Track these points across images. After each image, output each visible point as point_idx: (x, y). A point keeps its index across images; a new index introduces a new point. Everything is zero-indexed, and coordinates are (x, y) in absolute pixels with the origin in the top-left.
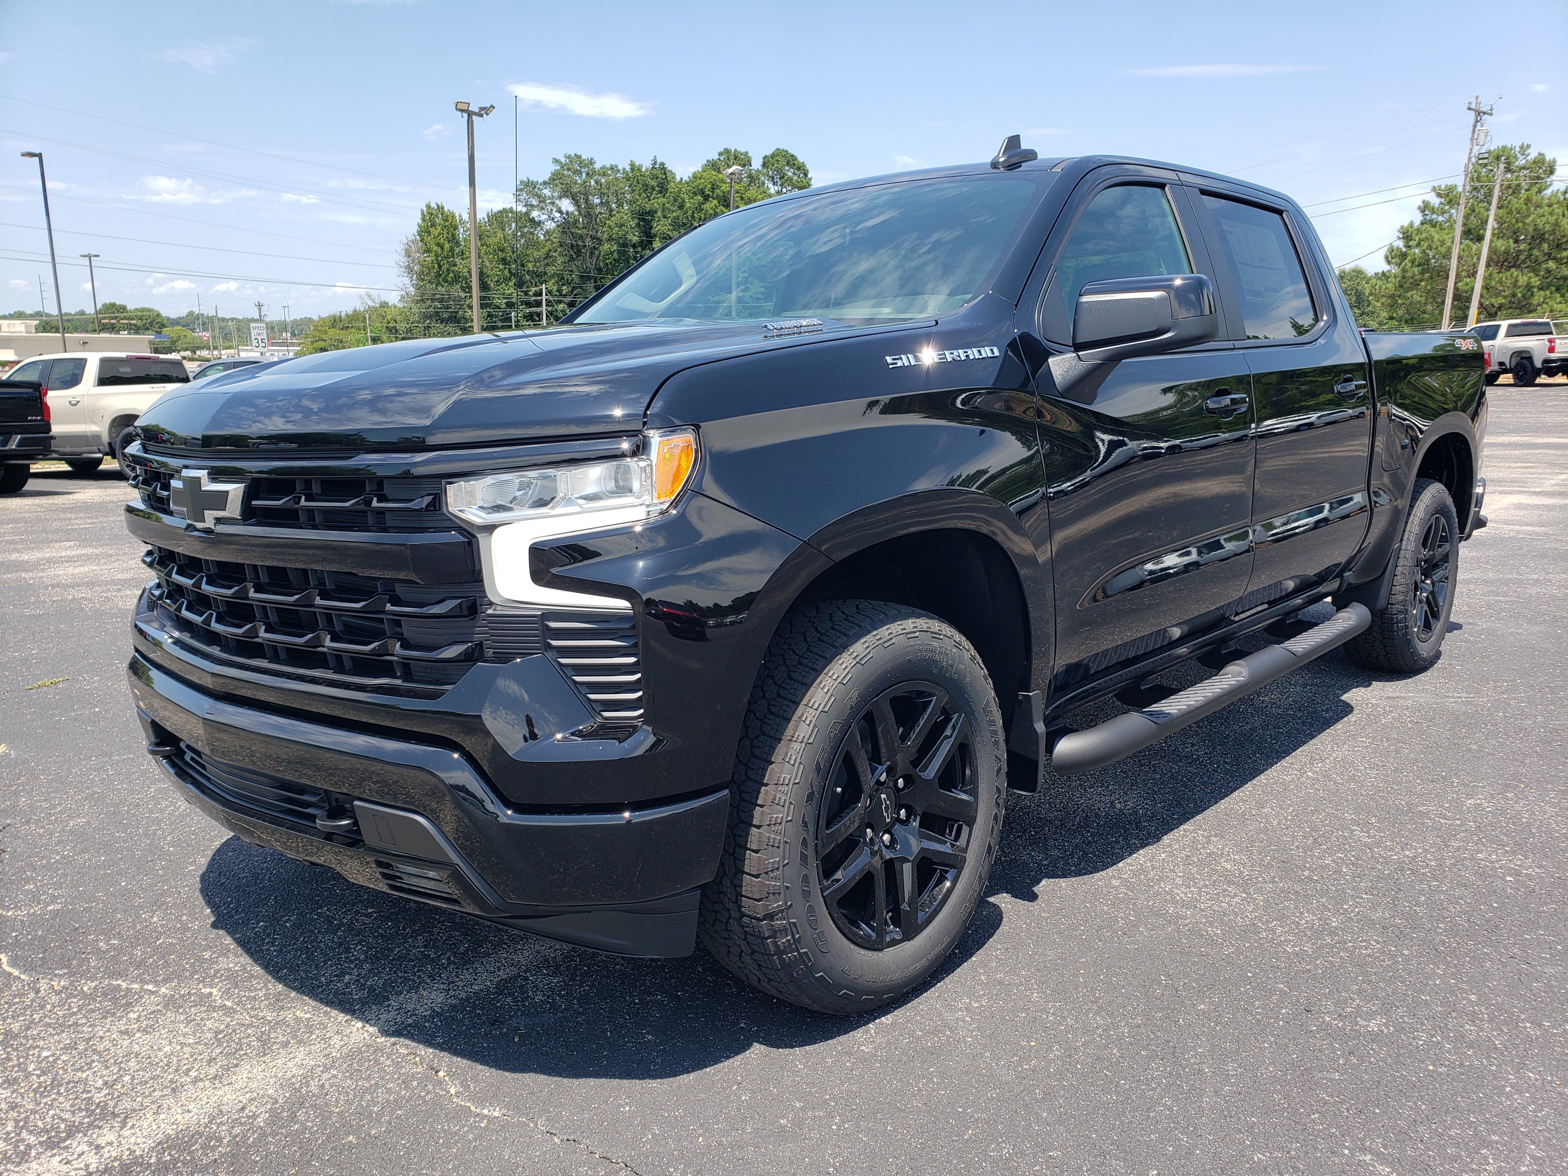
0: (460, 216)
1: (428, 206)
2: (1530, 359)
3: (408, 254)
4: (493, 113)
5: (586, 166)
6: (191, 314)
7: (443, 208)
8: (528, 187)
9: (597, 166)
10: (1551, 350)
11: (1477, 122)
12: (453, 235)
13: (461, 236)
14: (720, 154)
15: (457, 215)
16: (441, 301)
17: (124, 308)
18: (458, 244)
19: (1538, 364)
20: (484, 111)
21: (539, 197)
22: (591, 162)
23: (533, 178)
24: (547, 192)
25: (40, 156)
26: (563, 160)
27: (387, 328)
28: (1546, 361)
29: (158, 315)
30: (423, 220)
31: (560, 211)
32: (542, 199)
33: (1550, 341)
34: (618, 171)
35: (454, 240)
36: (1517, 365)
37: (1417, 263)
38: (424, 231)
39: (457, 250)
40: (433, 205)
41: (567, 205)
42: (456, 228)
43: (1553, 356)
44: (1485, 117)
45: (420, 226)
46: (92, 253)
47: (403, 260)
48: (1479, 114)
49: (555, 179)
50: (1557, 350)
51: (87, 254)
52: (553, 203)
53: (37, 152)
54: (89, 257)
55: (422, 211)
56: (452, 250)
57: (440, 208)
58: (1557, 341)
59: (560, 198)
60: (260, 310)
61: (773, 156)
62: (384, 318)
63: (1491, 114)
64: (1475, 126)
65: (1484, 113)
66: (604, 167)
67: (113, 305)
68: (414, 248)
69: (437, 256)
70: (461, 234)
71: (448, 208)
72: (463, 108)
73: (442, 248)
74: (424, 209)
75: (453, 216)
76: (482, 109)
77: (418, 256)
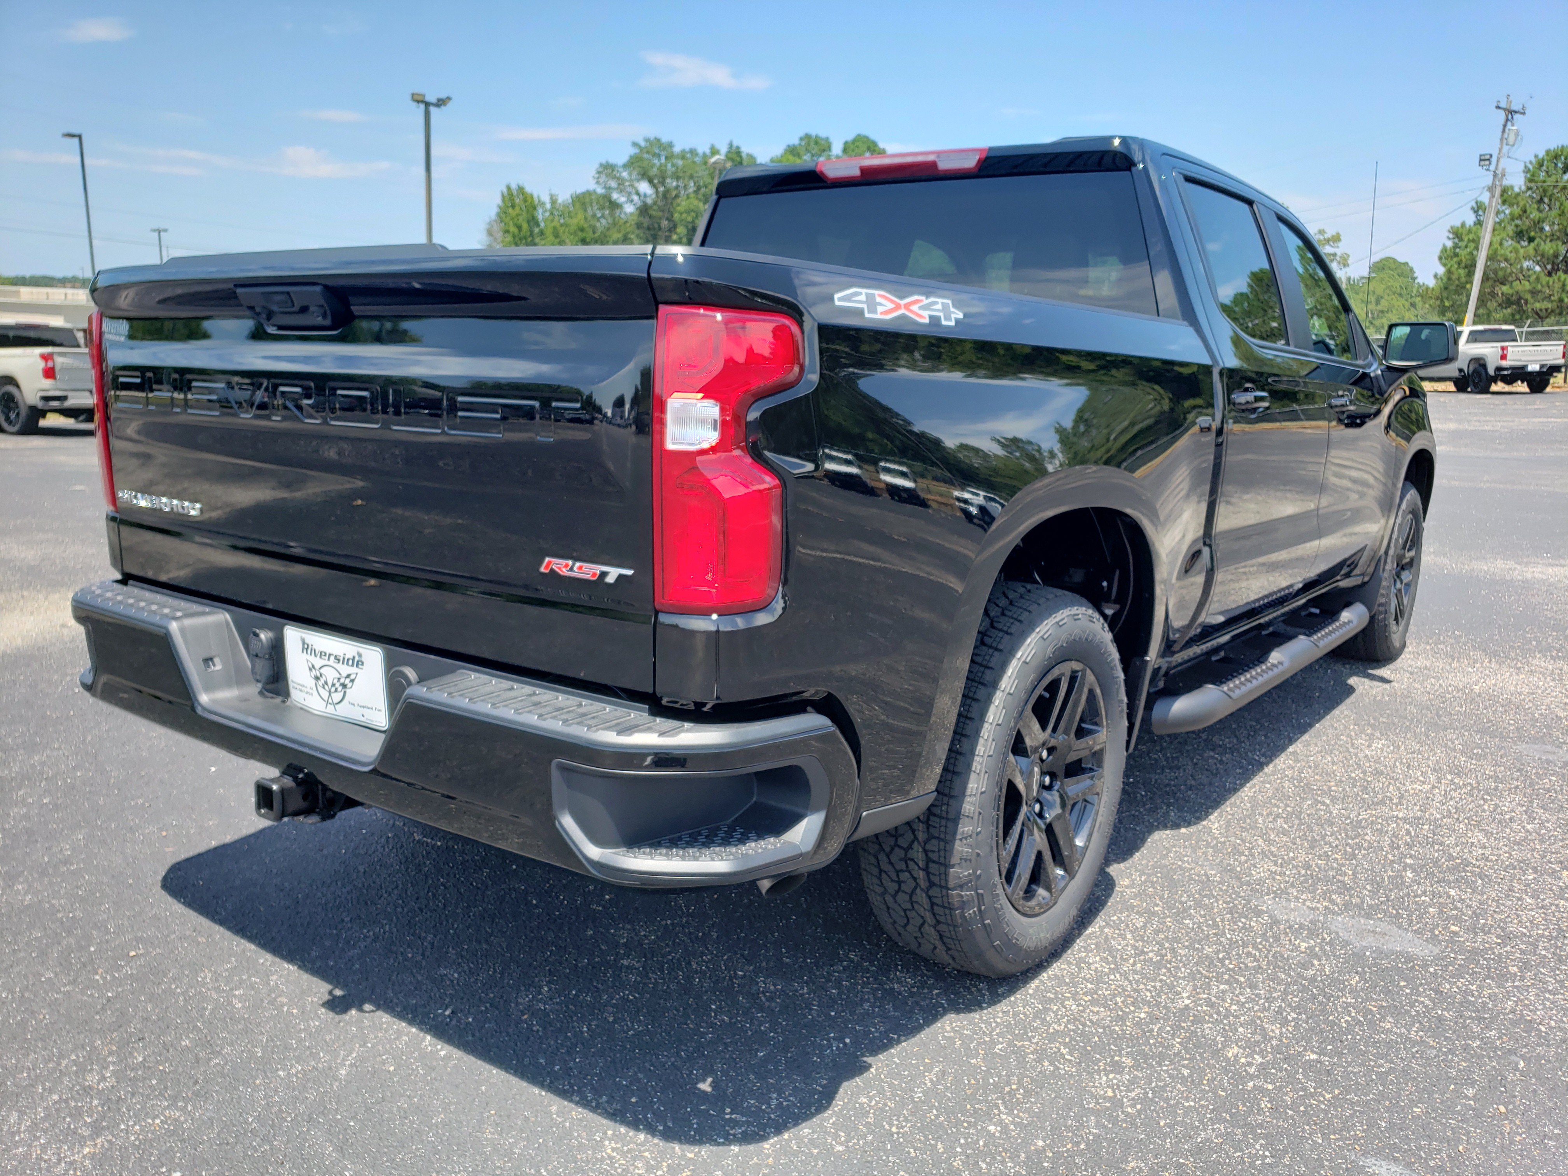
0: (539, 197)
1: (509, 188)
2: (1484, 366)
3: (490, 233)
4: (450, 105)
5: (664, 149)
7: (523, 188)
8: (607, 169)
9: (677, 149)
10: (1504, 357)
11: (1507, 120)
12: (533, 216)
14: (801, 139)
15: (535, 196)
18: (537, 224)
19: (1491, 372)
20: (441, 103)
21: (618, 179)
22: (671, 145)
23: (612, 161)
24: (625, 174)
25: (80, 137)
26: (643, 144)
28: (1499, 369)
30: (503, 201)
31: (638, 194)
32: (621, 182)
33: (1503, 348)
34: (697, 154)
35: (533, 221)
36: (1474, 371)
37: (1463, 265)
38: (503, 213)
39: (536, 230)
40: (514, 186)
41: (644, 187)
42: (535, 208)
43: (1505, 363)
44: (1516, 116)
46: (162, 228)
47: (485, 238)
48: (1510, 113)
49: (632, 163)
50: (1508, 357)
51: (157, 228)
52: (632, 186)
53: (77, 132)
54: (156, 231)
55: (502, 192)
57: (521, 189)
58: (1510, 349)
59: (638, 181)
61: (854, 141)
63: (1524, 114)
64: (1505, 126)
65: (1516, 112)
66: (683, 151)
68: (496, 227)
69: (514, 236)
70: (540, 215)
71: (528, 189)
72: (420, 98)
73: (519, 228)
74: (505, 190)
75: (532, 196)
76: (439, 100)
77: (499, 235)
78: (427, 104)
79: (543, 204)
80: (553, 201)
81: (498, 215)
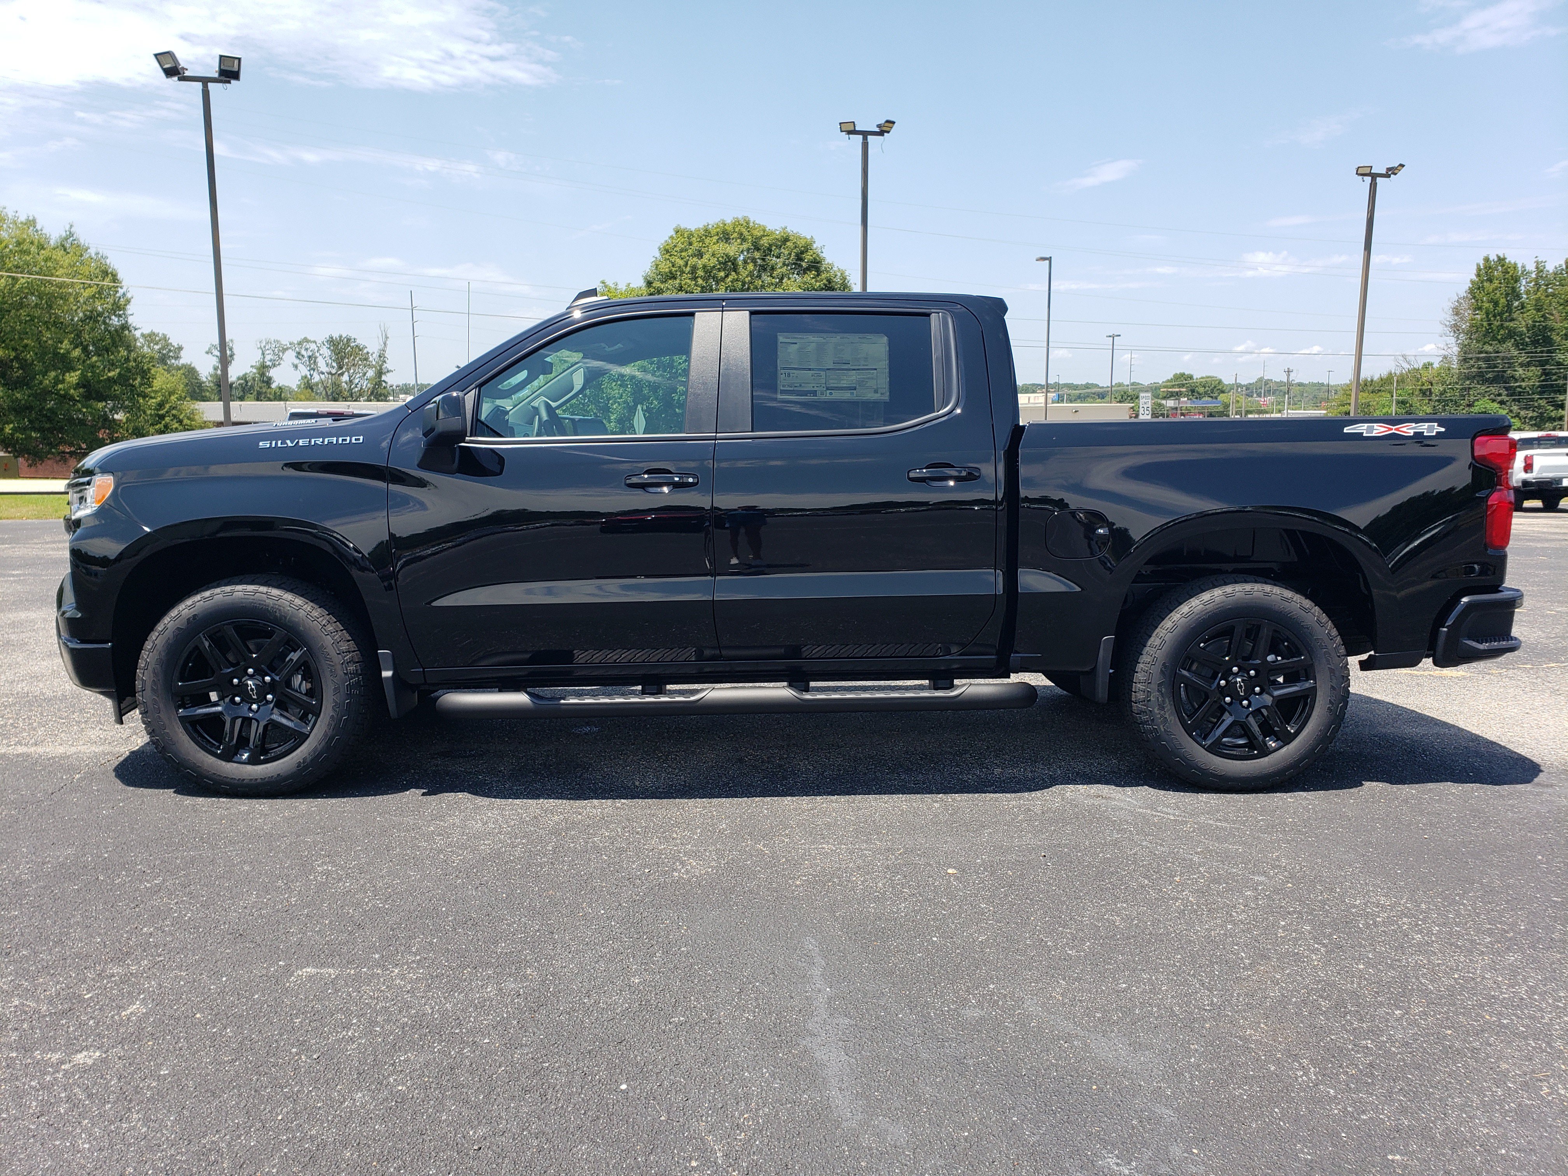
0: (1523, 267)
1: (1487, 260)
3: (1456, 312)
6: (1260, 380)
7: (1504, 259)
12: (1513, 289)
13: (1522, 288)
15: (1520, 265)
16: (1487, 360)
17: (1191, 377)
18: (1518, 297)
25: (1048, 259)
27: (1420, 390)
29: (1220, 382)
30: (1478, 275)
35: (1512, 294)
38: (1476, 289)
39: (1516, 304)
40: (1493, 258)
42: (1517, 280)
45: (1472, 282)
46: (1116, 334)
47: (1449, 318)
51: (1111, 334)
53: (1048, 256)
54: (1113, 337)
55: (1478, 265)
56: (1509, 305)
57: (1501, 260)
60: (1288, 376)
62: (1418, 380)
67: (1183, 375)
68: (1465, 305)
69: (1487, 314)
70: (1523, 286)
71: (1510, 259)
72: (1367, 171)
73: (1496, 304)
74: (1482, 263)
75: (1515, 267)
76: (1389, 169)
77: (1468, 314)
78: (1374, 176)
79: (1526, 273)
80: (1540, 269)
81: (1471, 291)
